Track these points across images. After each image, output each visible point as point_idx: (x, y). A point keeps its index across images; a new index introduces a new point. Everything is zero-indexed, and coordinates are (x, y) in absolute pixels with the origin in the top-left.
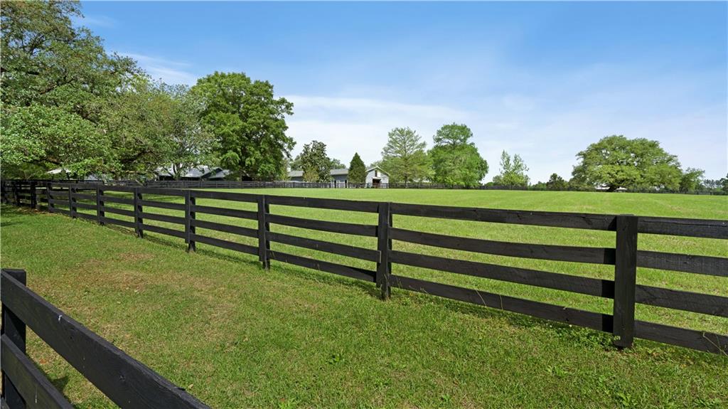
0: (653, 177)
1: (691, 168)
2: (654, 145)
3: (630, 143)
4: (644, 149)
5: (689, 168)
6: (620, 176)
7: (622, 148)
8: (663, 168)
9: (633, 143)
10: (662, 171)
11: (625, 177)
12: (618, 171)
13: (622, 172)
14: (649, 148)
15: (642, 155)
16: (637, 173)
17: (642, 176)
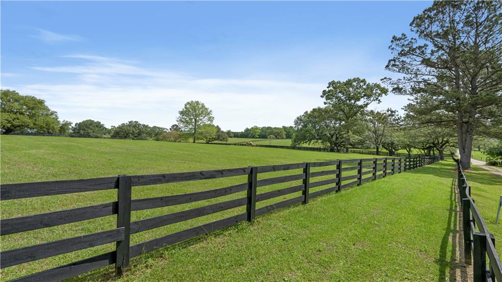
0: (42, 125)
1: (66, 120)
2: (41, 102)
3: (23, 98)
4: (34, 104)
5: (64, 121)
6: (16, 123)
7: (16, 101)
8: (48, 119)
9: (25, 98)
10: (48, 121)
11: (20, 124)
12: (15, 119)
13: (18, 119)
14: (38, 104)
15: (33, 108)
16: (30, 121)
17: (34, 124)
